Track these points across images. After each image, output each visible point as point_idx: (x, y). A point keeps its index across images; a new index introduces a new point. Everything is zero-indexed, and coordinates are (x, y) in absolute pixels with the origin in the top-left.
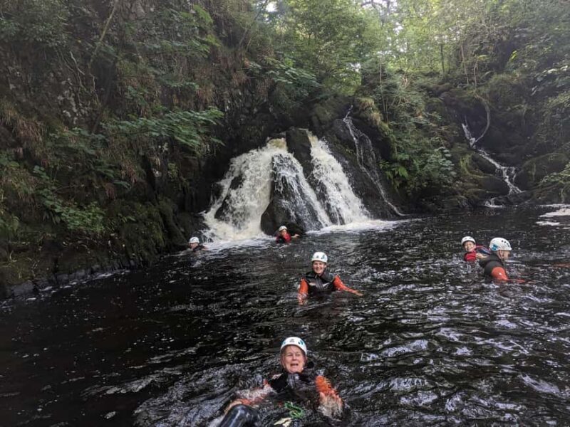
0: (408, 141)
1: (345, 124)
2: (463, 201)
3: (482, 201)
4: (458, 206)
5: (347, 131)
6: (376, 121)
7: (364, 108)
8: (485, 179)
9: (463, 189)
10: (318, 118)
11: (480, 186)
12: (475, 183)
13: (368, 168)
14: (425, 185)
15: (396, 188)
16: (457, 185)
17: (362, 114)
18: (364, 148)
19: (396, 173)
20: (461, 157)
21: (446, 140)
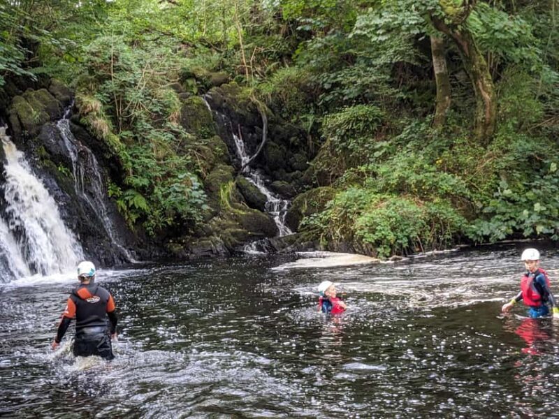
0: (147, 161)
1: (58, 132)
2: (218, 245)
3: (242, 245)
4: (211, 251)
5: (60, 142)
6: (102, 132)
7: (86, 111)
8: (248, 216)
9: (219, 229)
10: (19, 119)
11: (241, 226)
12: (236, 221)
13: (91, 195)
14: (170, 221)
15: (130, 224)
16: (214, 223)
17: (83, 120)
18: (85, 167)
19: (131, 203)
20: (222, 185)
21: (204, 159)
